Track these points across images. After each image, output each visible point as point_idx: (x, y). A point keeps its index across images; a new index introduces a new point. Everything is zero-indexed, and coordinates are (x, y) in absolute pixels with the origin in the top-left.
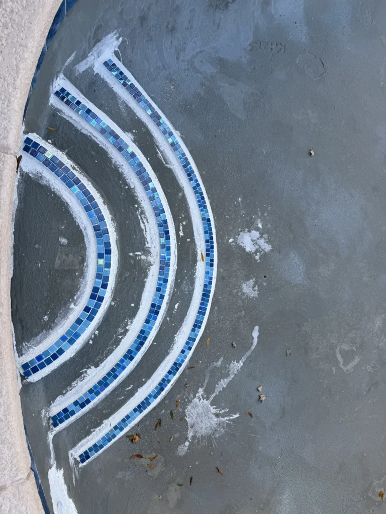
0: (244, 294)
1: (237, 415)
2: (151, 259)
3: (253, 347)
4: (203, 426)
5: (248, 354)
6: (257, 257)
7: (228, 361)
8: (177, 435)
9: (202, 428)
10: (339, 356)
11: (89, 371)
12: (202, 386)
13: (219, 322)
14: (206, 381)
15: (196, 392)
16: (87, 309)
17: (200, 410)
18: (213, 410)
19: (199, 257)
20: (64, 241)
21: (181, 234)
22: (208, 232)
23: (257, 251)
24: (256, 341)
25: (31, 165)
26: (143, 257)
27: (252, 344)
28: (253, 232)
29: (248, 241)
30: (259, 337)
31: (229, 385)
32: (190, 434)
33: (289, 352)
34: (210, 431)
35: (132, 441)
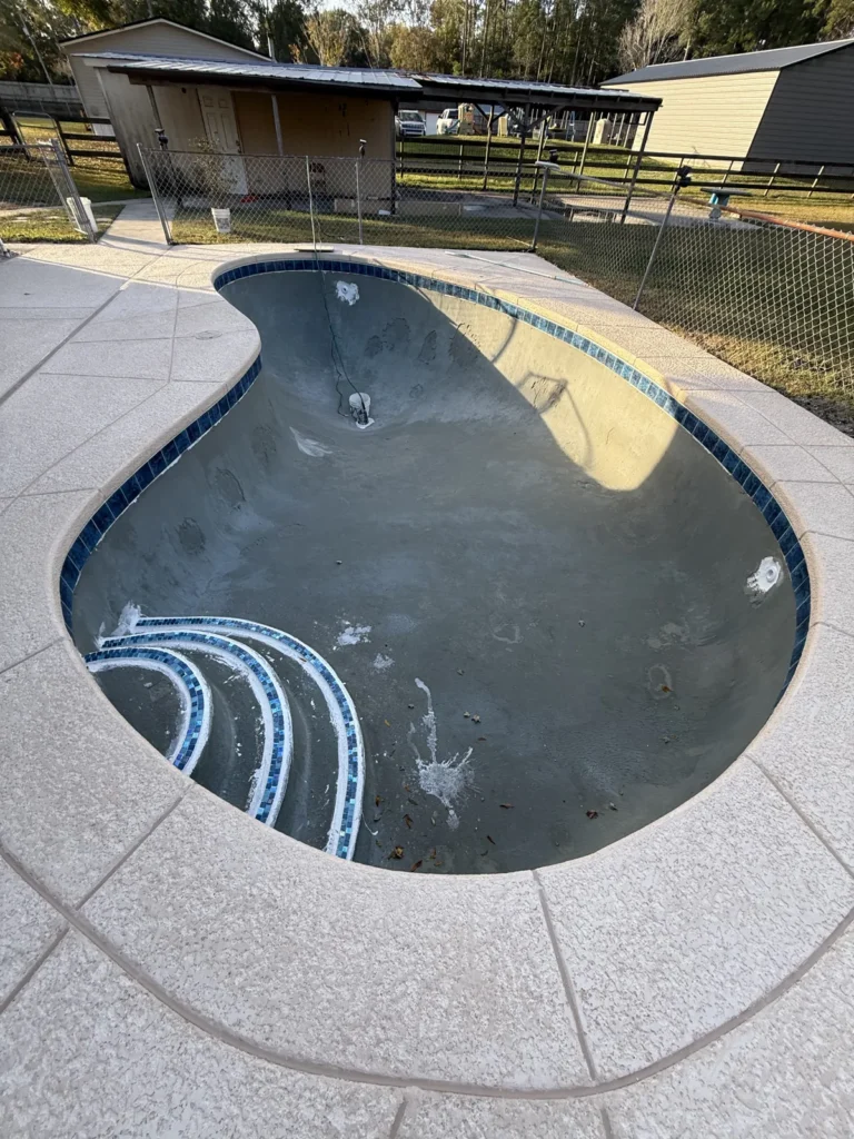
0: (381, 669)
1: (471, 750)
2: (244, 674)
3: (429, 694)
4: (450, 784)
5: (430, 701)
6: (366, 641)
7: (418, 721)
8: (435, 814)
9: (451, 788)
10: (500, 639)
11: (255, 775)
12: (416, 758)
13: (381, 703)
14: (416, 750)
15: (415, 766)
16: (194, 705)
17: (433, 775)
18: (445, 765)
19: (300, 662)
20: (148, 685)
21: (272, 660)
22: (291, 643)
23: (362, 638)
24: (426, 689)
25: (97, 666)
26: (237, 677)
27: (425, 693)
28: (347, 630)
29: (348, 638)
30: (425, 684)
31: (437, 735)
32: (446, 802)
33: (460, 671)
34: (462, 783)
35: (397, 857)
